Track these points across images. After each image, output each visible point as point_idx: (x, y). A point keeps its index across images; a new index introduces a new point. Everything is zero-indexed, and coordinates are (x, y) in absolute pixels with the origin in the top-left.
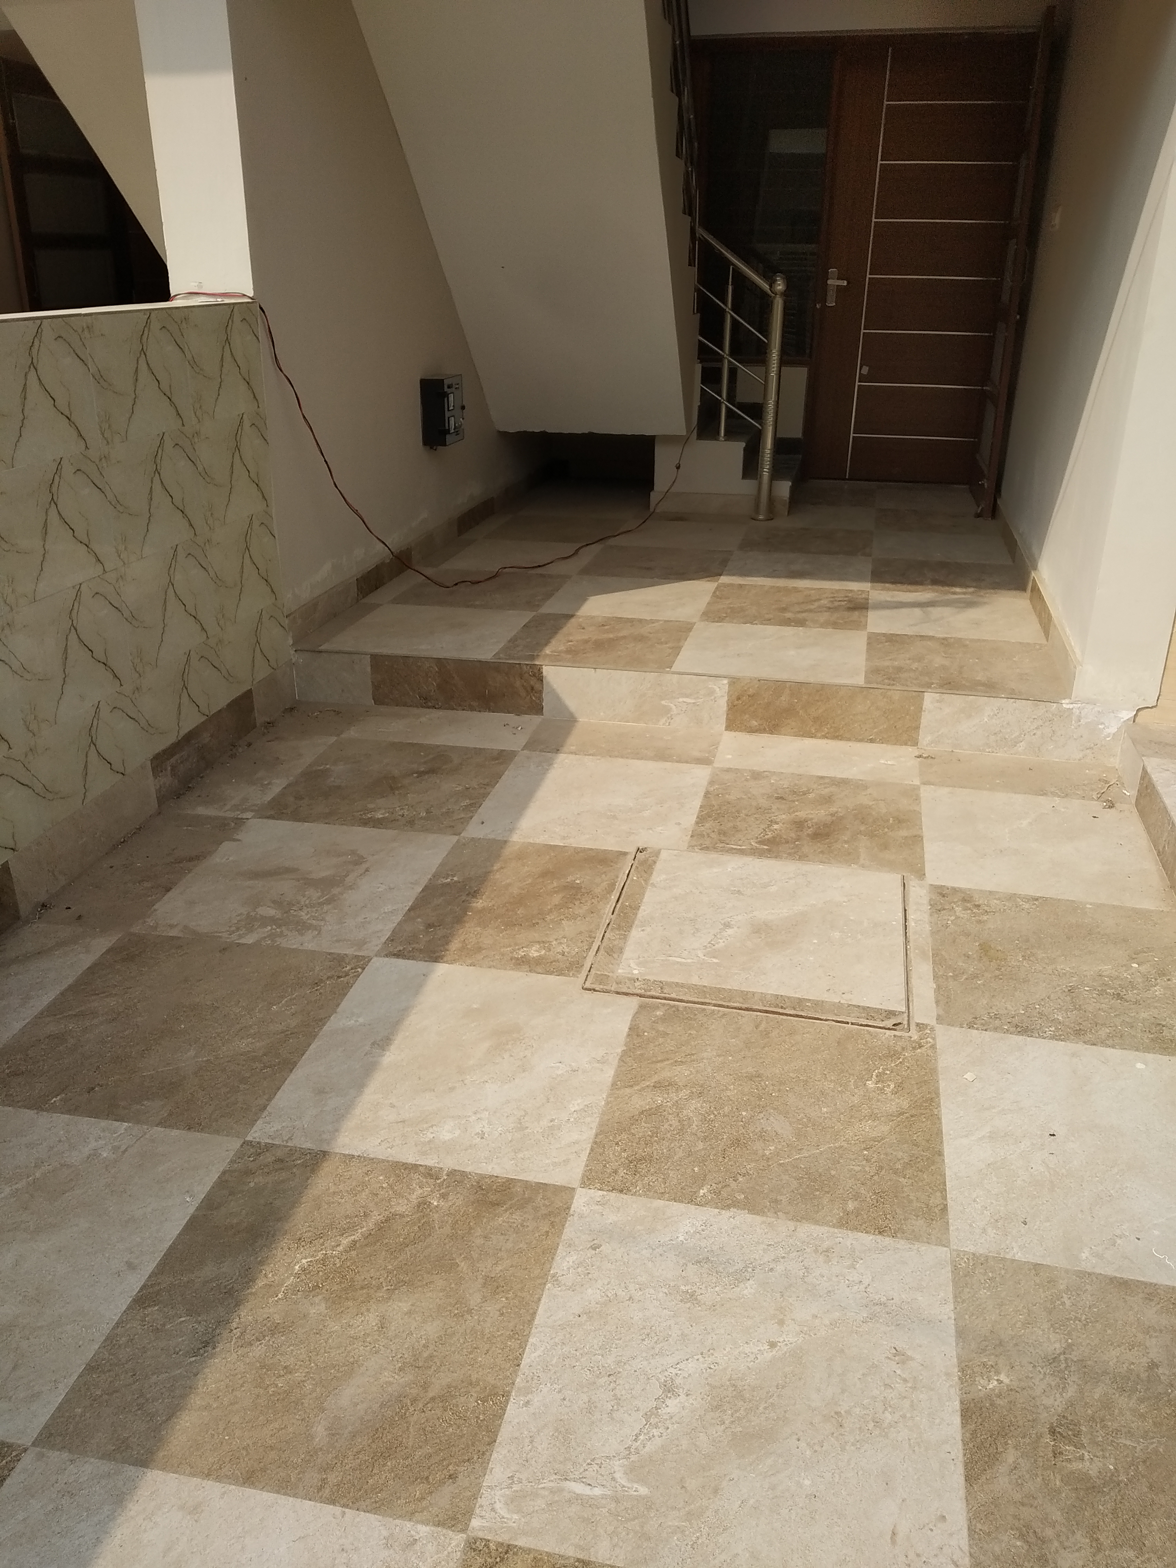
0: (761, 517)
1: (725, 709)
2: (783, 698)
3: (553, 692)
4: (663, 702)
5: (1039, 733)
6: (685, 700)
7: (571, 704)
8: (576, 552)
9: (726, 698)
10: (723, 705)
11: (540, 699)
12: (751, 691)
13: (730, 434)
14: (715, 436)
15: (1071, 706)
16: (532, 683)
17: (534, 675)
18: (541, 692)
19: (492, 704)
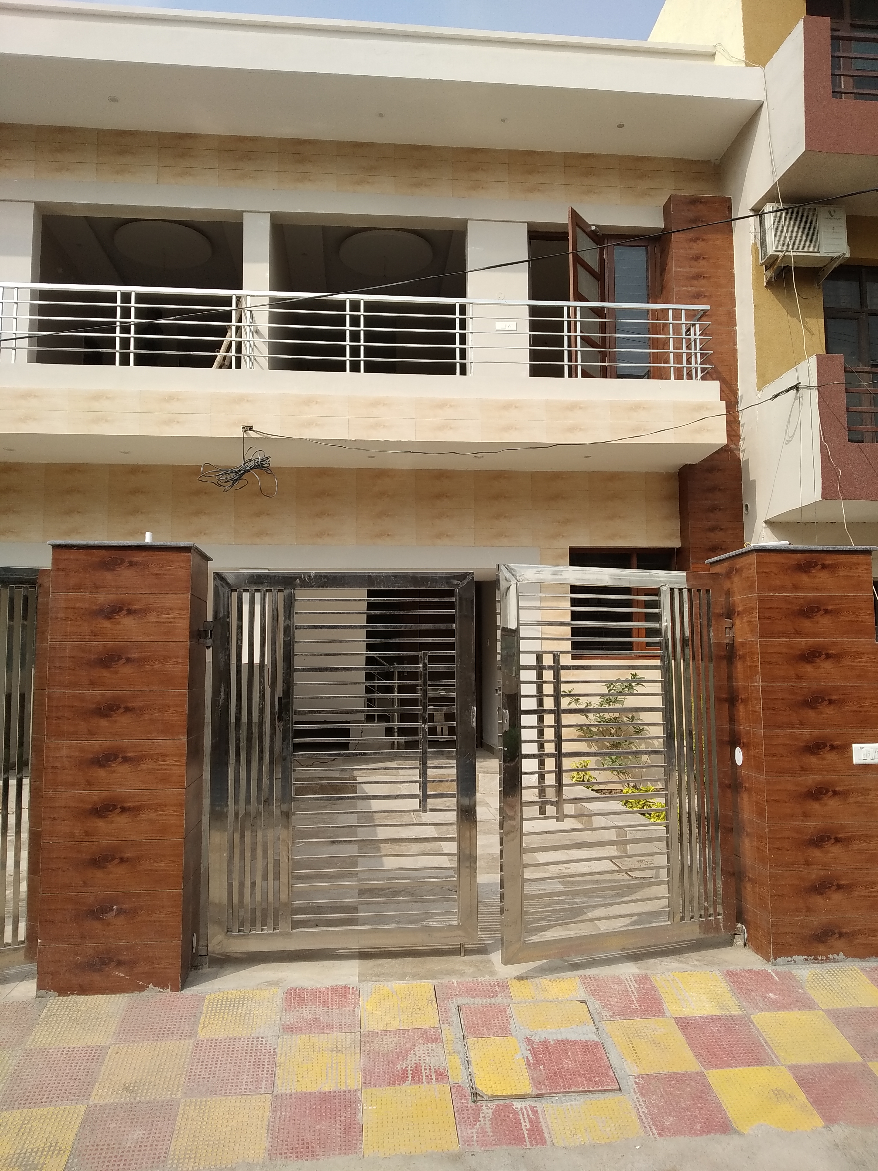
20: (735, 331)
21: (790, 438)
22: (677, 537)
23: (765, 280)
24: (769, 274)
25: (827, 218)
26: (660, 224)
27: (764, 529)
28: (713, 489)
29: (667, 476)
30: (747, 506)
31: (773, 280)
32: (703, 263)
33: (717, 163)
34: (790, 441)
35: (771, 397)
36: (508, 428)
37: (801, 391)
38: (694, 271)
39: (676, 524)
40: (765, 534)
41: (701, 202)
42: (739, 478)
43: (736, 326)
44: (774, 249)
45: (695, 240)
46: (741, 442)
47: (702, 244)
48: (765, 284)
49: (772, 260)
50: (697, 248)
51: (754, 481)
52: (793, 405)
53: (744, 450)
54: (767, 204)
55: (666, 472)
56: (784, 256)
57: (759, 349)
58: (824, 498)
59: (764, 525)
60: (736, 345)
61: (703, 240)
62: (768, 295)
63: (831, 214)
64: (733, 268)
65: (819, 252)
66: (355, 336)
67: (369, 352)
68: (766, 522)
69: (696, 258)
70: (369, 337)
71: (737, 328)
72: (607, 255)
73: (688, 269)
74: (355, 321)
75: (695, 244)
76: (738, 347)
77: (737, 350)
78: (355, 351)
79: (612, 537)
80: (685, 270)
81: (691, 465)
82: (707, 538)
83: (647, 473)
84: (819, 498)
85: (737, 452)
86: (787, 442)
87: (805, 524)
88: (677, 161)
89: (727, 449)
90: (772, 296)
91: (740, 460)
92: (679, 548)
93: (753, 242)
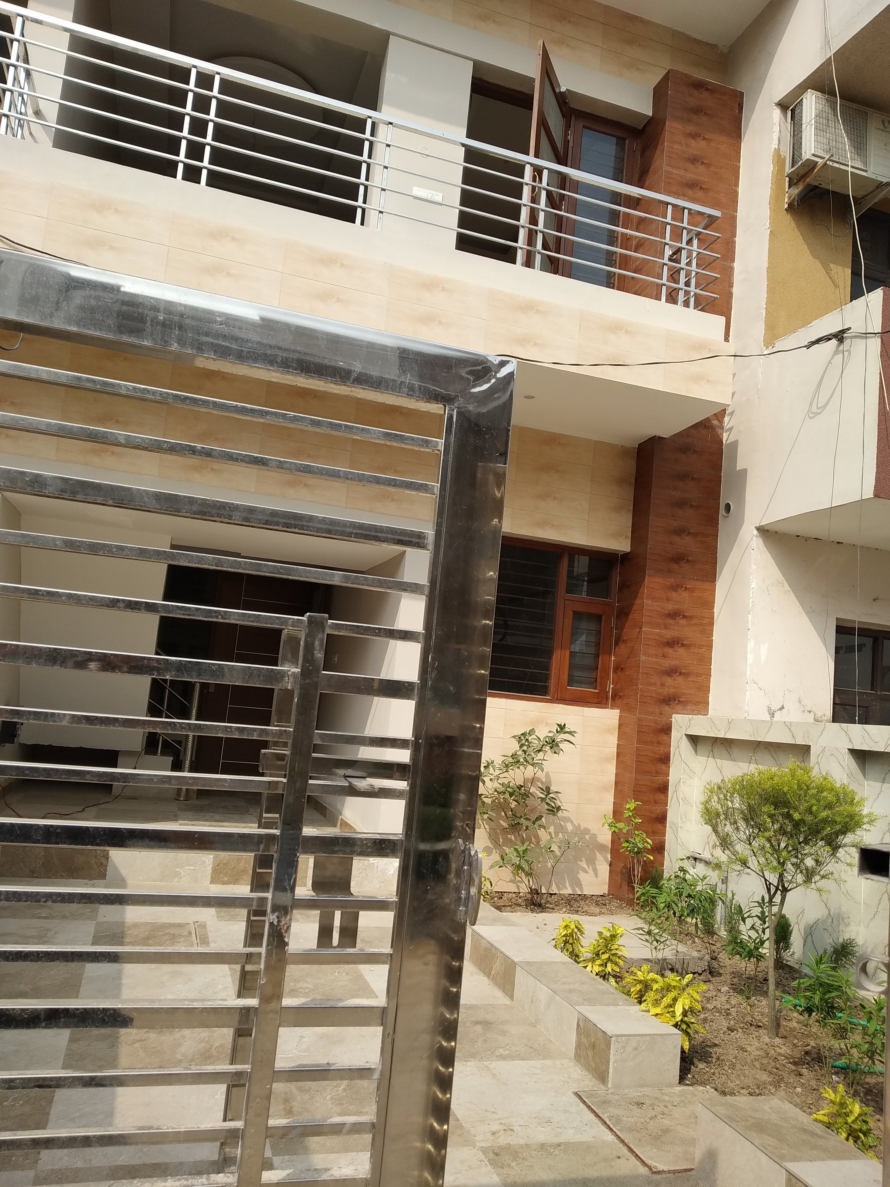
0: (182, 799)
1: (211, 871)
2: (241, 865)
3: (114, 865)
4: (177, 869)
5: (360, 876)
6: (189, 867)
7: (124, 872)
8: (84, 810)
9: (211, 866)
10: (209, 869)
11: (106, 870)
12: (225, 862)
13: (163, 754)
14: (155, 753)
15: (374, 862)
16: (102, 861)
17: (104, 856)
18: (107, 866)
19: (75, 874)
20: (732, 268)
21: (818, 408)
22: (626, 537)
23: (786, 200)
24: (796, 191)
25: (879, 129)
26: (646, 109)
27: (754, 538)
28: (684, 476)
29: (623, 452)
30: (728, 507)
31: (796, 203)
32: (701, 169)
33: (725, 51)
34: (819, 413)
35: (806, 343)
36: (428, 319)
37: (847, 342)
38: (690, 176)
39: (626, 520)
40: (755, 545)
41: (707, 89)
42: (718, 467)
43: (734, 261)
44: (813, 152)
45: (694, 136)
46: (726, 419)
47: (703, 144)
48: (786, 206)
49: (806, 169)
50: (697, 147)
51: (744, 471)
52: (830, 362)
53: (731, 429)
54: (809, 90)
55: (621, 446)
56: (826, 164)
57: (771, 291)
58: (877, 495)
59: (755, 532)
60: (732, 287)
61: (704, 138)
62: (788, 220)
63: (884, 125)
64: (737, 185)
65: (866, 171)
66: (198, 127)
67: (217, 157)
68: (758, 529)
69: (694, 160)
70: (221, 133)
71: (735, 264)
72: (572, 137)
73: (682, 172)
74: (202, 104)
75: (693, 141)
76: (735, 290)
77: (732, 294)
78: (195, 151)
79: (542, 524)
80: (677, 172)
81: (661, 438)
82: (671, 543)
83: (597, 443)
84: (869, 492)
85: (719, 431)
86: (811, 415)
87: (807, 539)
88: (677, 35)
89: (707, 424)
90: (793, 224)
91: (722, 442)
92: (628, 554)
93: (776, 147)
